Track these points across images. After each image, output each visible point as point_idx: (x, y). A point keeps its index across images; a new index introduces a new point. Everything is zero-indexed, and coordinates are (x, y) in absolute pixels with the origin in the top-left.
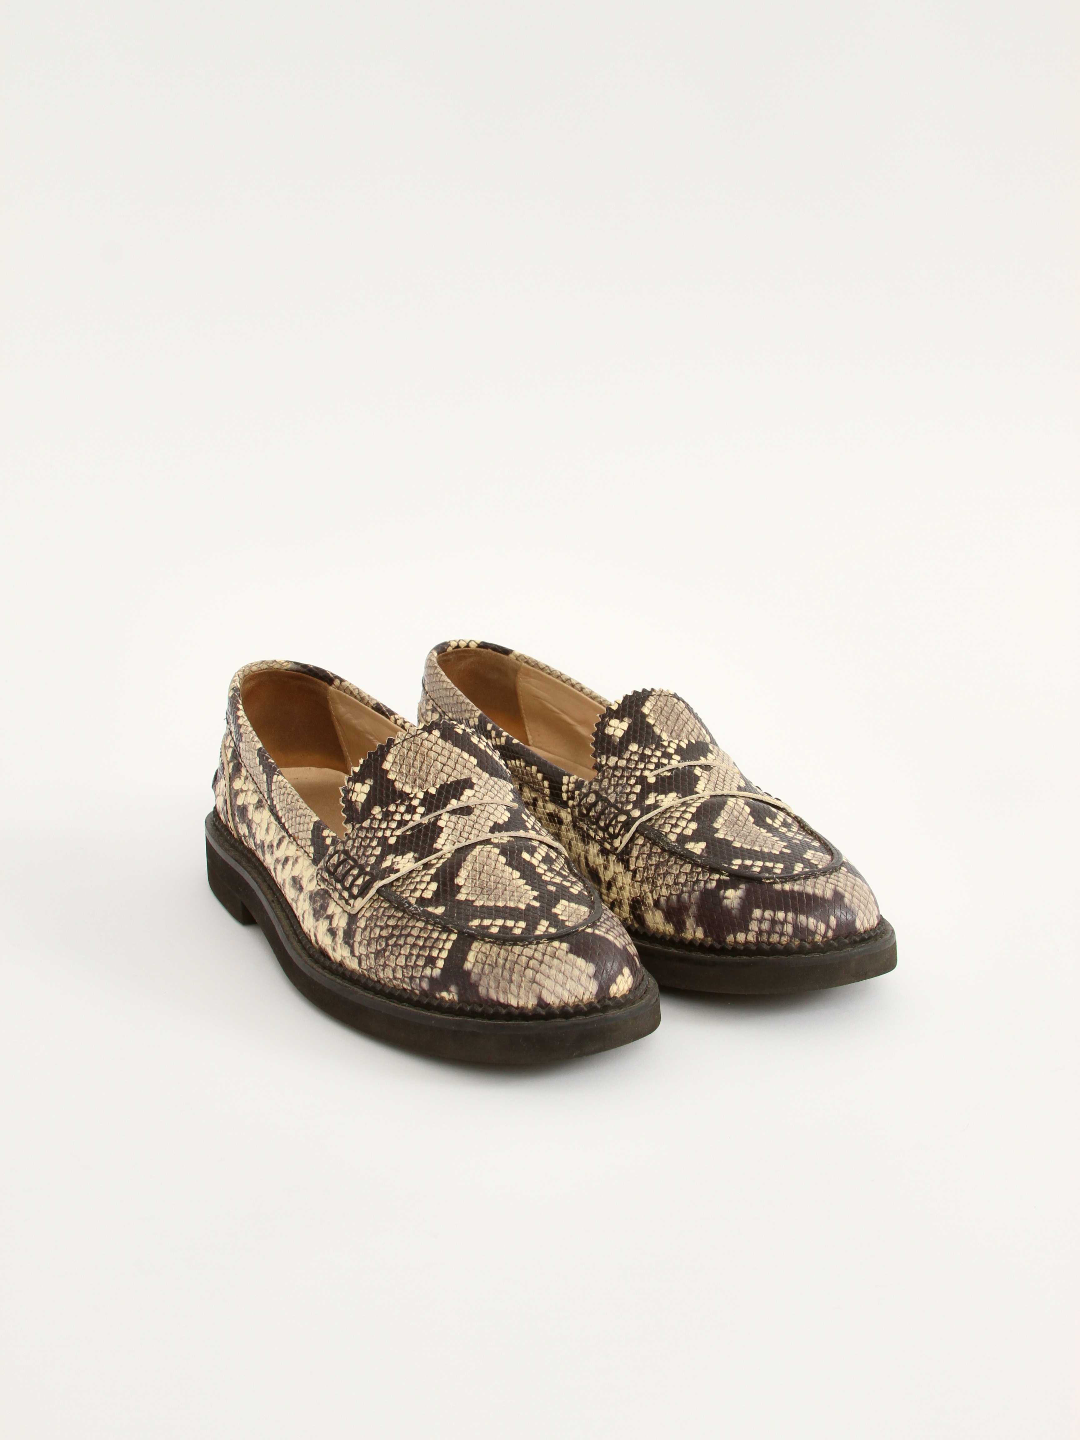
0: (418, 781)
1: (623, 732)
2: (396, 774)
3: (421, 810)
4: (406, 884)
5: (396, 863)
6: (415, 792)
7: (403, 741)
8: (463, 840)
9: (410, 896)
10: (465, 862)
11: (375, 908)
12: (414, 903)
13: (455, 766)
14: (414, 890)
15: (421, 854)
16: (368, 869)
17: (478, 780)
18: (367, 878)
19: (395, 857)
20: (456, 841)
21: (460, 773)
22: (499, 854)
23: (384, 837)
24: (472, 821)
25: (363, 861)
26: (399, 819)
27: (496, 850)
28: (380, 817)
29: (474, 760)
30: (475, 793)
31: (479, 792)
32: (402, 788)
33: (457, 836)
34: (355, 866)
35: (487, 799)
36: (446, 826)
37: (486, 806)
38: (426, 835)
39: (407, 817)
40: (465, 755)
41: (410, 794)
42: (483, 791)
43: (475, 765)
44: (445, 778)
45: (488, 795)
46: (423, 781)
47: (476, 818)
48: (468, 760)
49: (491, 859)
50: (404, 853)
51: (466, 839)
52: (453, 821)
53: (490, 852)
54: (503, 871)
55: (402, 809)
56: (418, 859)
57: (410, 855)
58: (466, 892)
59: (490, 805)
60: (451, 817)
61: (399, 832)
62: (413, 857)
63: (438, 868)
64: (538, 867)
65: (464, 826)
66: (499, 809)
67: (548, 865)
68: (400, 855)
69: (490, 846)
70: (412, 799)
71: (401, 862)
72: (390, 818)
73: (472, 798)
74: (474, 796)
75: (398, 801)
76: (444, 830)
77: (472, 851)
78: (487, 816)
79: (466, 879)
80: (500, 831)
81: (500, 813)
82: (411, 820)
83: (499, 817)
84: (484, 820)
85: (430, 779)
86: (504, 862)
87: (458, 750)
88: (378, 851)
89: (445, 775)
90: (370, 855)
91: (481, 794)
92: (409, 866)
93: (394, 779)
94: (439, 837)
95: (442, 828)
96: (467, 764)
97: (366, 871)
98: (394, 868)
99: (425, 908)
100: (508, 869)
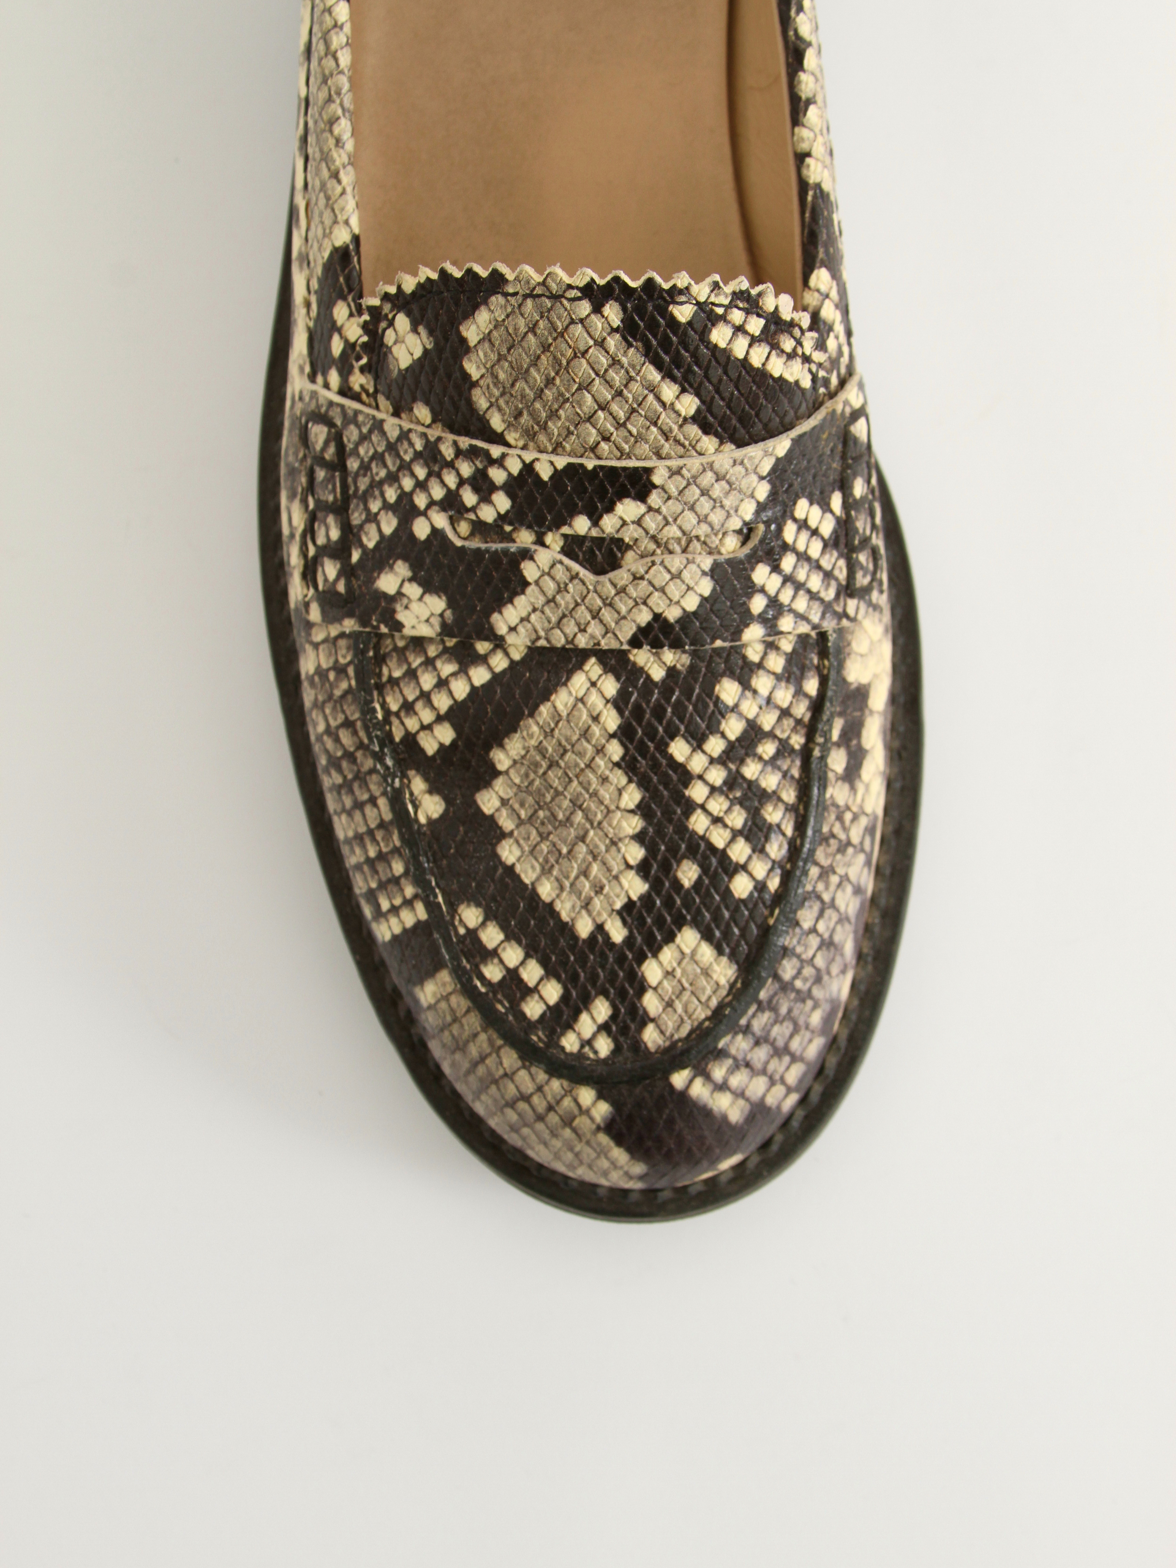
0: (525, 418)
2: (483, 371)
3: (502, 502)
4: (405, 667)
5: (405, 601)
6: (511, 438)
7: (526, 297)
8: (559, 640)
9: (397, 714)
10: (531, 721)
11: (337, 661)
12: (397, 739)
13: (628, 419)
14: (408, 707)
15: (459, 620)
16: (355, 556)
17: (670, 477)
18: (341, 587)
19: (411, 580)
20: (542, 634)
21: (632, 439)
22: (613, 736)
23: (412, 501)
24: (600, 597)
25: (356, 518)
26: (453, 486)
27: (612, 720)
28: (419, 447)
29: (689, 404)
30: (643, 515)
31: (658, 511)
32: (485, 412)
33: (549, 622)
34: (341, 509)
35: (671, 535)
36: (537, 583)
37: (653, 563)
38: (487, 577)
39: (469, 498)
40: (669, 391)
41: (499, 439)
42: (670, 508)
43: (685, 419)
44: (591, 441)
45: (678, 522)
46: (538, 424)
47: (613, 592)
48: (672, 404)
49: (588, 741)
50: (428, 587)
51: (568, 642)
52: (558, 578)
53: (596, 719)
54: (605, 780)
55: (466, 469)
56: (446, 630)
57: (437, 604)
58: (502, 794)
59: (668, 558)
60: (559, 566)
61: (440, 520)
62: (441, 615)
63: (474, 689)
64: (701, 777)
65: (577, 604)
66: (686, 575)
67: (733, 767)
68: (420, 584)
69: (610, 686)
70: (492, 462)
71: (414, 606)
72: (436, 469)
73: (632, 527)
74: (639, 522)
75: (465, 442)
76: (529, 590)
77: (565, 684)
78: (642, 594)
79: (515, 762)
80: (656, 645)
81: (684, 587)
82: (473, 509)
83: (675, 599)
84: (631, 603)
85: (554, 427)
86: (616, 758)
87: (653, 375)
88: (389, 523)
89: (594, 431)
90: (372, 518)
91: (660, 518)
92: (425, 631)
93: (474, 378)
94: (511, 601)
95: (526, 584)
96: (663, 416)
97: (350, 556)
98: (394, 611)
99: (411, 773)
100: (619, 778)
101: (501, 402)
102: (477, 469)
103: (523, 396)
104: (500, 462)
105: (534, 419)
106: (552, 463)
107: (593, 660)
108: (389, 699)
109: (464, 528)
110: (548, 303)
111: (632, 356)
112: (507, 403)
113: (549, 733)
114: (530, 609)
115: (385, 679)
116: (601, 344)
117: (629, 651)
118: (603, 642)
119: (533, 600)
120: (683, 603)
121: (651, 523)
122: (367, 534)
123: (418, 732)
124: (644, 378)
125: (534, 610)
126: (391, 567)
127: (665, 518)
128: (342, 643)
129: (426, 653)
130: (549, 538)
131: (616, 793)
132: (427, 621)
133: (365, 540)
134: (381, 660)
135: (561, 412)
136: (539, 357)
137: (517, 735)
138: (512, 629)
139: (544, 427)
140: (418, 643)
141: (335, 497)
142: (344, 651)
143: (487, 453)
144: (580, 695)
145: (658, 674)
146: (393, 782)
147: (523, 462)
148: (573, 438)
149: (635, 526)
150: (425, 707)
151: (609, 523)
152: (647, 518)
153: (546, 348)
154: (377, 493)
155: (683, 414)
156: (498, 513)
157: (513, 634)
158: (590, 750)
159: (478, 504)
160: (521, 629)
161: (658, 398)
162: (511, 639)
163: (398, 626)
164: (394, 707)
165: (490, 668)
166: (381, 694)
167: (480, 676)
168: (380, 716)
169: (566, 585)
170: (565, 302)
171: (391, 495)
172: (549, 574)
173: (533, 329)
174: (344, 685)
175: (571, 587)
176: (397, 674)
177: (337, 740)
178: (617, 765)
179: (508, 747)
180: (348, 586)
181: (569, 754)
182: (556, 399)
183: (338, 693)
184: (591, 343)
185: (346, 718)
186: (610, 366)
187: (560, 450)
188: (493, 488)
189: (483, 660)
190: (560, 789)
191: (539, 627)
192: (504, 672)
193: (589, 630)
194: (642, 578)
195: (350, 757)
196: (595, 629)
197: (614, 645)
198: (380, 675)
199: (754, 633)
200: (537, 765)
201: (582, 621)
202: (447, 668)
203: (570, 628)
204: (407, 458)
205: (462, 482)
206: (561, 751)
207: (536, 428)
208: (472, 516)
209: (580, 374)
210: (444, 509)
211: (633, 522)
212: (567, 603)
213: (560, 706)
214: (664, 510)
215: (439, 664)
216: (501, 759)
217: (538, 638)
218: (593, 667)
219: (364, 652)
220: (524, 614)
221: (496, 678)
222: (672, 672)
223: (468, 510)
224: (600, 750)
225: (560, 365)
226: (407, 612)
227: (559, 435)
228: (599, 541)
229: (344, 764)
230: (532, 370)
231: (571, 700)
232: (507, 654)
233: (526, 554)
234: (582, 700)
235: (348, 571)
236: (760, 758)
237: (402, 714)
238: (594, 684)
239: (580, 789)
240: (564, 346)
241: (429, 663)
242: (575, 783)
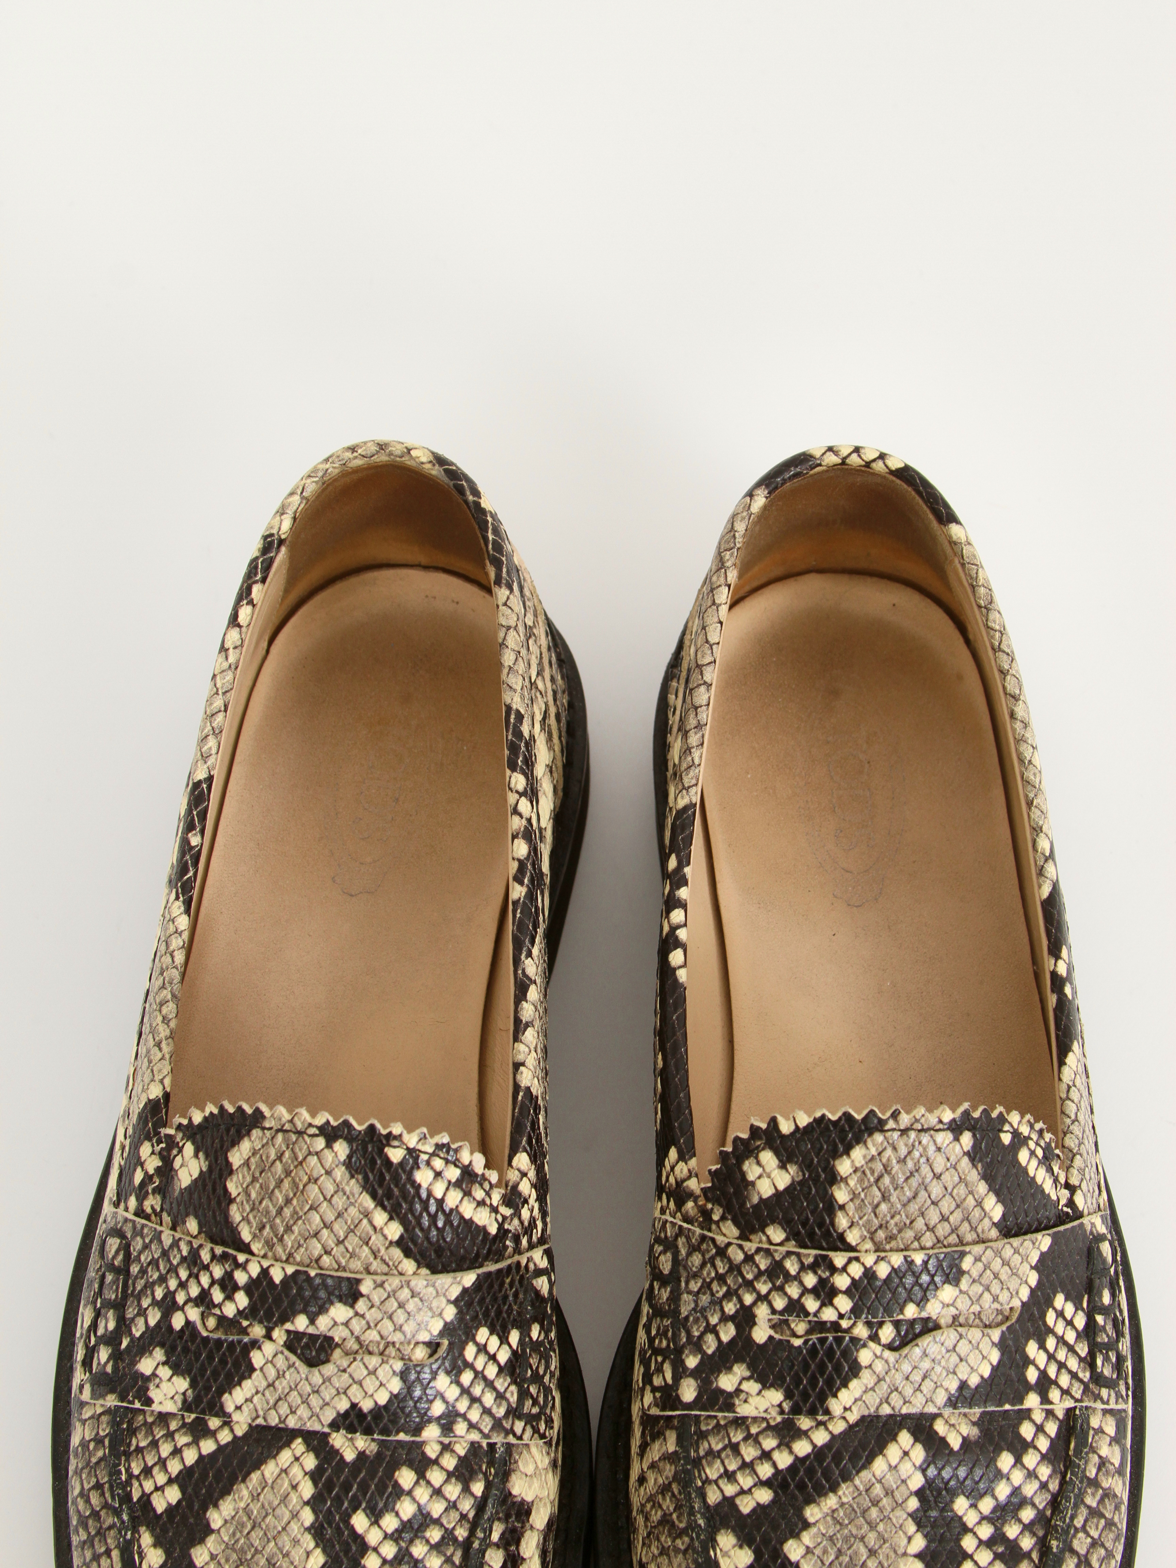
0: (267, 1231)
1: (774, 1191)
2: (240, 1190)
3: (242, 1300)
4: (150, 1438)
5: (157, 1380)
6: (255, 1247)
7: (278, 1131)
8: (274, 1421)
9: (138, 1477)
10: (242, 1485)
11: (98, 1433)
12: (135, 1500)
13: (346, 1237)
14: (147, 1471)
15: (198, 1399)
16: (125, 1343)
17: (374, 1289)
18: (109, 1369)
19: (164, 1364)
20: (261, 1413)
21: (348, 1255)
22: (307, 1503)
23: (174, 1298)
24: (310, 1384)
25: (130, 1313)
26: (206, 1286)
27: (307, 1490)
28: (185, 1253)
29: (395, 1230)
30: (351, 1318)
31: (363, 1316)
32: (238, 1225)
33: (268, 1404)
34: (119, 1306)
35: (371, 1338)
36: (261, 1369)
37: (355, 1359)
38: (224, 1362)
39: (217, 1296)
40: (380, 1217)
41: (246, 1248)
42: (372, 1315)
43: (391, 1243)
44: (316, 1253)
45: (378, 1327)
46: (276, 1236)
47: (321, 1381)
48: (381, 1229)
49: (286, 1506)
50: (177, 1370)
51: (280, 1422)
52: (278, 1366)
53: (295, 1487)
54: (296, 1542)
55: (218, 1272)
56: (187, 1406)
57: (182, 1384)
58: (212, 1550)
59: (367, 1358)
60: (280, 1355)
61: (194, 1314)
62: (184, 1394)
63: (201, 1457)
64: (375, 1550)
65: (291, 1389)
66: (380, 1372)
67: (403, 1544)
68: (170, 1368)
69: (310, 1462)
70: (237, 1265)
71: (165, 1386)
72: (195, 1271)
73: (341, 1328)
74: (346, 1324)
75: (219, 1250)
76: (255, 1375)
77: (275, 1457)
78: (345, 1385)
79: (226, 1521)
80: (351, 1429)
81: (378, 1383)
82: (219, 1306)
83: (370, 1393)
84: (334, 1392)
85: (289, 1240)
86: (307, 1524)
87: (368, 1203)
88: (154, 1316)
89: (319, 1246)
90: (143, 1313)
91: (364, 1322)
92: (170, 1407)
93: (233, 1196)
94: (239, 1384)
95: (252, 1369)
96: (373, 1238)
97: (121, 1343)
98: (148, 1389)
99: (142, 1529)
100: (309, 1542)
101: (251, 1217)
102: (226, 1272)
103: (268, 1212)
104: (244, 1267)
105: (273, 1232)
106: (283, 1269)
107: (300, 1440)
108: (133, 1465)
109: (212, 1322)
110: (294, 1137)
111: (353, 1186)
112: (255, 1217)
113: (255, 1497)
114: (254, 1391)
115: (132, 1448)
116: (328, 1173)
117: (329, 1434)
118: (308, 1424)
119: (257, 1384)
120: (376, 1397)
121: (357, 1326)
122: (136, 1325)
123: (152, 1493)
124: (361, 1204)
125: (257, 1392)
126: (151, 1353)
127: (368, 1323)
128: (104, 1419)
129: (168, 1428)
130: (276, 1334)
131: (305, 1555)
132: (172, 1398)
133: (134, 1330)
134: (133, 1432)
135: (295, 1228)
136: (282, 1181)
137: (230, 1498)
138: (238, 1408)
139: (281, 1240)
140: (163, 1418)
141: (117, 1296)
142: (105, 1426)
143: (235, 1259)
144: (284, 1467)
145: (349, 1456)
146: (126, 1534)
147: (261, 1266)
148: (302, 1250)
149: (344, 1327)
150: (160, 1471)
151: (323, 1323)
152: (354, 1321)
153: (288, 1173)
154: (149, 1292)
155: (390, 1238)
156: (238, 1309)
157: (238, 1412)
158: (287, 1516)
159: (224, 1301)
160: (244, 1408)
161: (371, 1222)
162: (236, 1417)
163: (149, 1402)
164: (136, 1472)
165: (217, 1441)
166: (128, 1460)
167: (208, 1446)
168: (123, 1478)
169: (284, 1372)
170: (306, 1137)
171: (159, 1293)
172: (271, 1362)
173: (280, 1157)
174: (100, 1453)
175: (287, 1375)
176: (143, 1444)
177: (88, 1501)
178: (308, 1529)
179: (222, 1508)
180: (115, 1368)
181: (270, 1517)
182: (292, 1216)
183: (94, 1460)
184: (323, 1172)
185: (98, 1481)
186: (336, 1192)
187: (291, 1260)
188: (236, 1288)
189: (213, 1434)
190: (260, 1548)
191: (259, 1407)
192: (228, 1444)
193: (299, 1412)
194: (344, 1371)
195: (95, 1515)
196: (303, 1412)
197: (317, 1427)
198: (129, 1445)
199: (432, 1432)
200: (243, 1525)
201: (294, 1405)
202: (182, 1439)
203: (284, 1409)
204: (175, 1262)
205: (213, 1283)
206: (264, 1514)
207: (275, 1240)
208: (217, 1311)
209: (312, 1198)
210: (197, 1306)
211: (342, 1324)
212: (283, 1388)
213: (267, 1474)
214: (368, 1316)
215: (177, 1436)
216: (215, 1518)
217: (258, 1417)
218: (298, 1445)
219: (119, 1424)
220: (249, 1396)
221: (221, 1449)
222: (361, 1455)
223: (215, 1306)
224: (295, 1515)
225: (297, 1188)
226: (158, 1390)
227: (292, 1247)
228: (313, 1338)
229: (90, 1522)
230: (276, 1191)
231: (277, 1471)
232: (232, 1430)
233: (255, 1344)
234: (285, 1471)
235: (116, 1356)
236: (428, 1541)
237: (142, 1478)
238: (297, 1459)
239: (275, 1549)
240: (301, 1173)
241: (170, 1435)
242: (272, 1544)
